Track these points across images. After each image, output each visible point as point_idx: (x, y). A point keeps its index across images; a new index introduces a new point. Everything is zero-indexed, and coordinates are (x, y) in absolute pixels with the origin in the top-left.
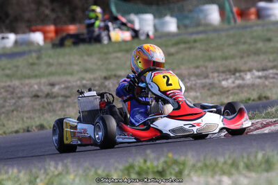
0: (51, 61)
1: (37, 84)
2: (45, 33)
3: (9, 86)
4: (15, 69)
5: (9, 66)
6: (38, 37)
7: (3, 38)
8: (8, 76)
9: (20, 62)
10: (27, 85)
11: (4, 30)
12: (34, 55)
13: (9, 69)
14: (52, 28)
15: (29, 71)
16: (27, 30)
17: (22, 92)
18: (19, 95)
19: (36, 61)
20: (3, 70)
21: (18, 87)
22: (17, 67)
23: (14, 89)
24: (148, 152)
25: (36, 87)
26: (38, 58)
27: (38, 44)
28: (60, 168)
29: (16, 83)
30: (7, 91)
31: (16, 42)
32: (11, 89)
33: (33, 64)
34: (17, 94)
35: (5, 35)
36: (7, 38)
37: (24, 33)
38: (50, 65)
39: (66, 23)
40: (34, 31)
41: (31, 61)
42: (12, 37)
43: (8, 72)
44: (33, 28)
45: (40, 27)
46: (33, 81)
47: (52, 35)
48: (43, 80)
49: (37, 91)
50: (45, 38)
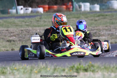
0: (45, 20)
1: (39, 29)
2: (44, 8)
3: (27, 30)
4: (30, 23)
5: (28, 21)
6: (41, 10)
7: (26, 9)
8: (27, 25)
9: (33, 20)
10: (35, 29)
11: (27, 6)
12: (39, 17)
13: (28, 22)
14: (47, 6)
15: (36, 24)
16: (37, 7)
17: (32, 32)
18: (31, 34)
19: (39, 20)
20: (25, 22)
21: (31, 30)
22: (31, 22)
23: (29, 31)
24: (82, 60)
25: (38, 30)
26: (40, 18)
27: (41, 13)
28: (44, 65)
29: (30, 28)
30: (26, 32)
31: (32, 11)
32: (28, 31)
33: (38, 21)
34: (30, 33)
35: (27, 8)
36: (28, 9)
37: (35, 8)
38: (45, 22)
39: (53, 5)
40: (39, 7)
41: (37, 20)
42: (30, 9)
43: (27, 24)
44: (40, 6)
45: (42, 6)
46: (37, 28)
47: (47, 9)
48: (42, 28)
49: (39, 32)
50: (44, 10)
